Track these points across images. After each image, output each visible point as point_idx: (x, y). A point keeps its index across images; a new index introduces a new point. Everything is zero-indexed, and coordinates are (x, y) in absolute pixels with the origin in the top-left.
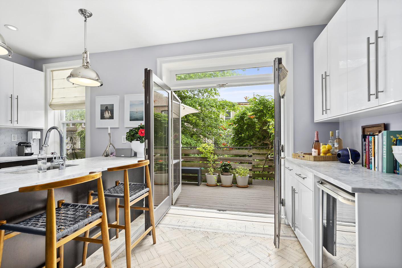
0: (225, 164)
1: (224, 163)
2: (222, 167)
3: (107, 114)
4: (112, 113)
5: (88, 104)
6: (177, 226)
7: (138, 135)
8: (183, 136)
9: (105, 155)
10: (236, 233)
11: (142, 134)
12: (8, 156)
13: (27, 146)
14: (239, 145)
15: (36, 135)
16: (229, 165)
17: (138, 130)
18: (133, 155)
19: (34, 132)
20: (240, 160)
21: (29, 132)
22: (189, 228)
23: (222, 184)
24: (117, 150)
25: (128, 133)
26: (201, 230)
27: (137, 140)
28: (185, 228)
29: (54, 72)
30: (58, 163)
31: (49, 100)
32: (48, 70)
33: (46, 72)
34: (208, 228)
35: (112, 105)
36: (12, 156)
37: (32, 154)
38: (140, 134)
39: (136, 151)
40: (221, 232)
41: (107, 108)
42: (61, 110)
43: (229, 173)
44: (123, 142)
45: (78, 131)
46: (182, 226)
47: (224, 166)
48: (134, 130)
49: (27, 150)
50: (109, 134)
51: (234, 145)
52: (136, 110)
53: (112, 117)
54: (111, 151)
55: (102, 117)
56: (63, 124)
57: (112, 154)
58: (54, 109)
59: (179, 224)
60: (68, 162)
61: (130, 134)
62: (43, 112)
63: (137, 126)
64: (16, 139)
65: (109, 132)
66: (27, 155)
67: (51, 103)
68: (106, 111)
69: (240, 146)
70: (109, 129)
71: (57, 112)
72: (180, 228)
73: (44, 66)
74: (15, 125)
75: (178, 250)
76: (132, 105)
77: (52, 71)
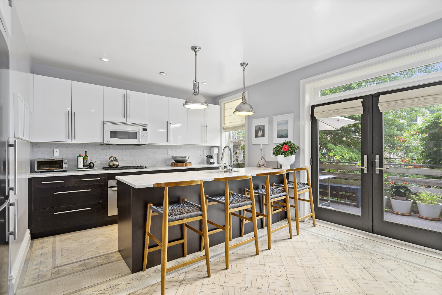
0: (398, 185)
1: (396, 184)
2: (392, 188)
3: (260, 134)
4: (264, 132)
5: (247, 126)
6: (316, 233)
7: (282, 150)
8: (347, 150)
9: (258, 166)
10: (381, 255)
11: (285, 150)
12: (202, 164)
13: (212, 158)
14: (433, 162)
15: (216, 150)
16: (404, 187)
17: (282, 146)
18: (279, 167)
19: (214, 148)
20: (426, 183)
21: (212, 148)
22: (328, 238)
23: (393, 211)
24: (267, 162)
25: (274, 148)
26: (340, 242)
27: (282, 155)
28: (324, 237)
29: (225, 104)
30: (229, 169)
31: (223, 125)
32: (222, 103)
33: (221, 105)
34: (348, 243)
35: (264, 126)
36: (203, 164)
37: (214, 163)
38: (284, 150)
39: (281, 164)
40: (363, 249)
41: (260, 128)
42: (229, 131)
43: (405, 198)
44: (272, 156)
45: (241, 146)
46: (321, 235)
47: (396, 187)
48: (279, 146)
49: (212, 161)
50: (261, 149)
51: (423, 162)
52: (282, 129)
53: (263, 136)
54: (263, 163)
55: (257, 136)
56: (231, 141)
57: (263, 165)
58: (226, 132)
59: (319, 233)
60: (234, 169)
61: (276, 149)
62: (219, 134)
63: (282, 143)
64: (206, 153)
65: (261, 148)
66: (211, 163)
67: (224, 127)
68: (259, 131)
69: (434, 164)
70: (261, 145)
71: (227, 133)
72: (318, 235)
73: (220, 101)
74: (206, 144)
75: (311, 249)
76: (279, 124)
77: (224, 104)
